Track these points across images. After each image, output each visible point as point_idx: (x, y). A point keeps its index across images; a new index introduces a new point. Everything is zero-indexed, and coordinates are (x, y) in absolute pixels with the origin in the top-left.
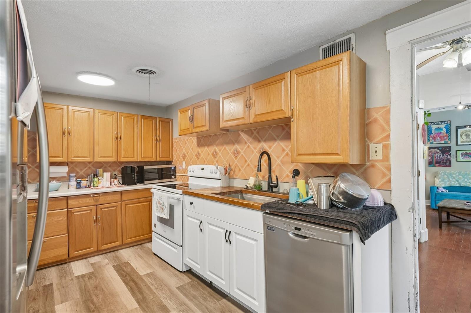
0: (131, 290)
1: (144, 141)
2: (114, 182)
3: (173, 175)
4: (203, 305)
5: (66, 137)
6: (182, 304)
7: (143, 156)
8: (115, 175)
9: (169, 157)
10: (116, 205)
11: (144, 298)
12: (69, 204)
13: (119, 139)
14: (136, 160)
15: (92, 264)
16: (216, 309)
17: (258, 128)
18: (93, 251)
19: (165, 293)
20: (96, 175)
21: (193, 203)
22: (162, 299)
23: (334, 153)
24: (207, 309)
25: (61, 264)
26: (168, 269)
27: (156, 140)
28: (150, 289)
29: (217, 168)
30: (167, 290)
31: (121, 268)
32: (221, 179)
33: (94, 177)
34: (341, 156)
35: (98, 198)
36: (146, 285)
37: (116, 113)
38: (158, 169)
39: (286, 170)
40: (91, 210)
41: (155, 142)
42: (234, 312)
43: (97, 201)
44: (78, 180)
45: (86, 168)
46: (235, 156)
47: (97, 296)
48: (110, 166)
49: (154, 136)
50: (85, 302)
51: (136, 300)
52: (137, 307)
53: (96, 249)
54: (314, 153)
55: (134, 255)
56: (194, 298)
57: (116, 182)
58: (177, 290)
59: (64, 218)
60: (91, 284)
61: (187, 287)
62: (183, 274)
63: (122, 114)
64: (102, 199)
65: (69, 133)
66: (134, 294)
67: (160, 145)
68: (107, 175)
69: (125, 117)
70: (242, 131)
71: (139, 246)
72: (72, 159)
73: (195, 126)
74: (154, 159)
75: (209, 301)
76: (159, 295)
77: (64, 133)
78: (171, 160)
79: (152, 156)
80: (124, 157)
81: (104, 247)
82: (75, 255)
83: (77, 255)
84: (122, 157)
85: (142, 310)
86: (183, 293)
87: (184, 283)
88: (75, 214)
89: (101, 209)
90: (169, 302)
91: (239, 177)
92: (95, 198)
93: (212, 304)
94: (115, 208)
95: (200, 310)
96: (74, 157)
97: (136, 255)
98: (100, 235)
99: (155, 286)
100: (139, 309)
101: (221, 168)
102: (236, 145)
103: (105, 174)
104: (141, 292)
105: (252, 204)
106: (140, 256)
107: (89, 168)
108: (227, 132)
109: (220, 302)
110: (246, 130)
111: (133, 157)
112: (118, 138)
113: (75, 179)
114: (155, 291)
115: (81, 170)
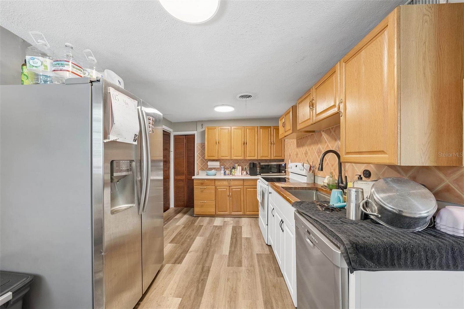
0: (231, 244)
1: (262, 146)
2: (243, 173)
3: (283, 170)
4: (265, 274)
5: (217, 145)
6: (252, 266)
7: (261, 156)
8: (246, 168)
9: (282, 156)
10: (240, 188)
11: (234, 251)
12: (216, 184)
13: (245, 145)
14: (257, 159)
15: (225, 222)
16: (271, 281)
17: (335, 126)
18: (227, 214)
19: (247, 254)
20: (234, 168)
21: (271, 193)
22: (243, 257)
23: (379, 151)
24: (265, 278)
25: (213, 217)
26: (260, 239)
27: (271, 144)
28: (241, 247)
29: (303, 166)
30: (250, 252)
31: (236, 228)
32: (306, 176)
33: (232, 169)
34: (387, 154)
35: (230, 182)
36: (241, 244)
37: (244, 127)
38: (277, 165)
39: (357, 170)
40: (227, 189)
41: (270, 145)
42: (283, 291)
43: (229, 184)
44: (225, 170)
45: (230, 163)
46: (318, 155)
47: (215, 239)
48: (243, 162)
49: (270, 141)
50: (208, 240)
51: (229, 250)
52: (227, 254)
53: (229, 213)
54: (359, 151)
55: (248, 223)
56: (263, 266)
57: (245, 173)
58: (256, 256)
59: (213, 191)
60: (217, 231)
61: (263, 256)
62: (267, 247)
63: (247, 128)
64: (232, 183)
65: (219, 143)
66: (231, 247)
67: (274, 147)
68: (239, 168)
69: (249, 129)
70: (323, 131)
71: (255, 219)
72: (220, 158)
73: (286, 131)
74: (269, 158)
75: (271, 274)
76: (243, 254)
77: (216, 143)
78: (284, 159)
79: (267, 156)
80: (248, 156)
81: (233, 213)
82: (218, 214)
83: (220, 214)
84: (247, 156)
85: (229, 258)
86: (258, 259)
87: (263, 253)
88: (219, 190)
89: (232, 189)
90: (246, 260)
91: (321, 175)
92: (228, 182)
93: (271, 277)
94: (240, 190)
95: (260, 275)
96: (221, 156)
97: (249, 224)
98: (231, 206)
99: (245, 247)
100: (227, 256)
101: (307, 166)
102: (319, 145)
103: (238, 167)
104: (235, 247)
105: (290, 200)
106: (251, 225)
107: (231, 163)
108: (313, 133)
109: (278, 278)
110: (326, 130)
111: (255, 156)
112: (245, 143)
113: (223, 169)
114: (243, 250)
115: (227, 164)
